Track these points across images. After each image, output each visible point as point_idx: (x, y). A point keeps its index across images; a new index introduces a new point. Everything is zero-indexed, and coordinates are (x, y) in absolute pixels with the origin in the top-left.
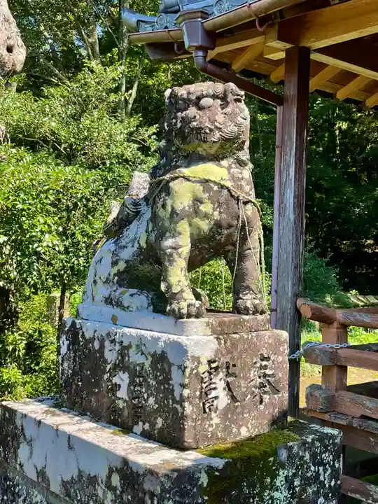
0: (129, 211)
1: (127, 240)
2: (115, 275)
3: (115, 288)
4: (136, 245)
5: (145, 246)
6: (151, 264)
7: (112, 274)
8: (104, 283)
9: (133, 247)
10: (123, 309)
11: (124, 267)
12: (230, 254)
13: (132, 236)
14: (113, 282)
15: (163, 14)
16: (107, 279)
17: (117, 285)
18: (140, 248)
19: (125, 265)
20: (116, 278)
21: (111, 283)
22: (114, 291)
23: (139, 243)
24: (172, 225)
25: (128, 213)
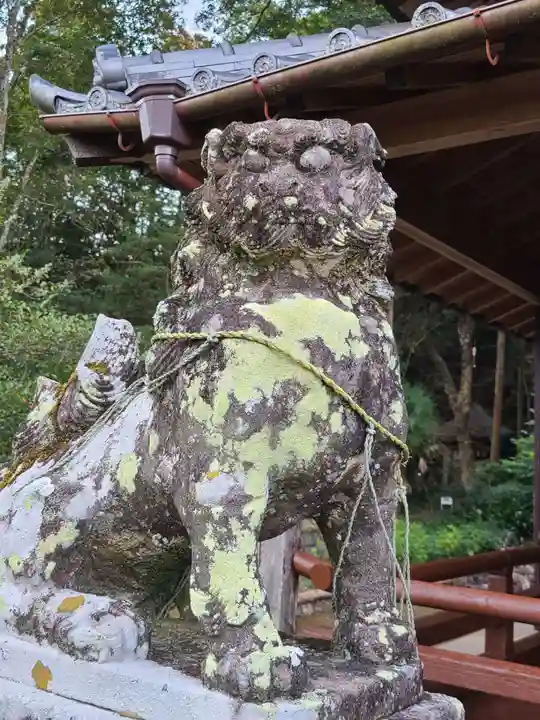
0: (87, 402)
1: (81, 470)
2: (48, 557)
3: (45, 592)
4: (107, 485)
5: (131, 488)
6: (142, 531)
7: (41, 556)
8: (18, 576)
9: (97, 487)
10: (71, 653)
11: (72, 538)
12: (336, 513)
13: (94, 461)
14: (42, 575)
15: (101, 89)
16: (27, 566)
17: (52, 584)
18: (116, 492)
19: (76, 533)
20: (52, 565)
21: (37, 579)
22: (46, 600)
23: (113, 479)
24: (229, 445)
25: (85, 407)
